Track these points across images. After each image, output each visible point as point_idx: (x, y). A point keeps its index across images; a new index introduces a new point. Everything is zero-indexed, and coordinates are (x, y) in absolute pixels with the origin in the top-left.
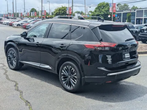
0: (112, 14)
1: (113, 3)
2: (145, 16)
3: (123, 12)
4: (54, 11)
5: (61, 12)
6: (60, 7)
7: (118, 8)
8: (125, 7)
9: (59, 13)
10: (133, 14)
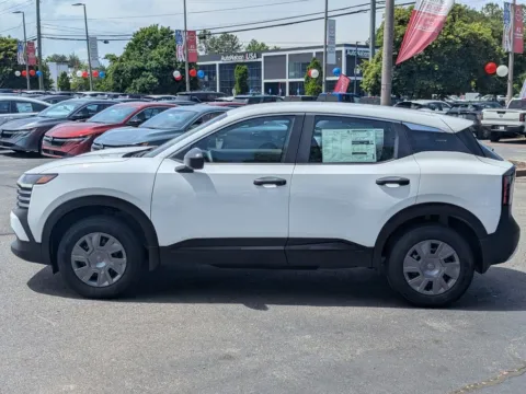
0: (187, 68)
1: (186, 31)
2: (292, 74)
3: (221, 62)
7: (203, 47)
8: (227, 42)
10: (254, 69)
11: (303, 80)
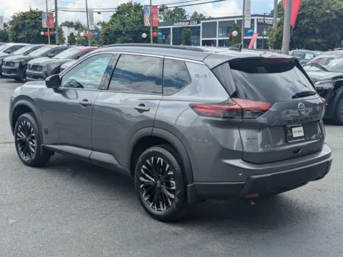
0: (151, 31)
1: (151, 6)
2: (221, 34)
3: (173, 27)
4: (11, 19)
5: (29, 23)
6: (24, 11)
7: (162, 16)
8: (178, 13)
9: (23, 25)
10: (196, 31)
11: (228, 38)
